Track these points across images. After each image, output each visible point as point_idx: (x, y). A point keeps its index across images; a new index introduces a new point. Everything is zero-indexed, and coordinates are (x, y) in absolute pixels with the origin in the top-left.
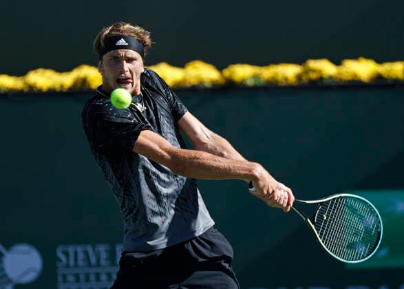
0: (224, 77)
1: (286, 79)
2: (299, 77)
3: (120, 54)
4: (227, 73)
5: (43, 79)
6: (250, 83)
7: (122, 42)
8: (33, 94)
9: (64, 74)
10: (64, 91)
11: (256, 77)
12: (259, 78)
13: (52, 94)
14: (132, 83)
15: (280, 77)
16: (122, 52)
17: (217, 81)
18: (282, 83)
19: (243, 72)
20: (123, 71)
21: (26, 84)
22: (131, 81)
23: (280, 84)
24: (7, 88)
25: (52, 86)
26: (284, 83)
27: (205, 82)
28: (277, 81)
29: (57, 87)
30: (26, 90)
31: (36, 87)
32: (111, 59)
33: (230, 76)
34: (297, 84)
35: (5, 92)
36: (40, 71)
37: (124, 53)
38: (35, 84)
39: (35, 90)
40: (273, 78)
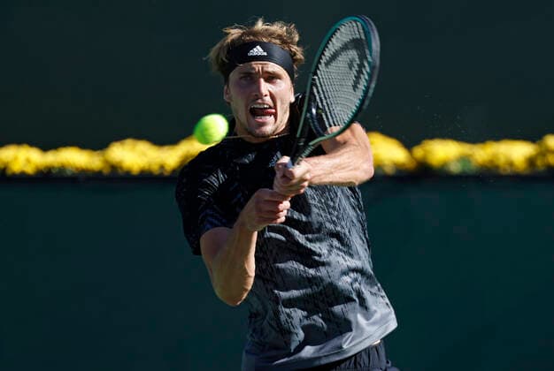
0: (415, 159)
1: (511, 164)
2: (531, 162)
3: (254, 69)
4: (419, 152)
5: (133, 155)
6: (455, 168)
7: (258, 51)
8: (117, 178)
9: (166, 148)
10: (166, 174)
11: (464, 159)
12: (469, 162)
13: (146, 178)
14: (275, 115)
15: (501, 161)
16: (257, 66)
17: (403, 165)
18: (505, 170)
19: (444, 152)
20: (259, 96)
21: (106, 162)
22: (274, 111)
23: (502, 172)
24: (77, 169)
25: (147, 167)
26: (509, 171)
27: (384, 165)
28: (497, 167)
29: (155, 168)
30: (106, 171)
31: (121, 168)
32: (241, 78)
33: (425, 157)
34: (528, 172)
35: (74, 174)
36: (129, 142)
37: (260, 66)
38: (120, 162)
39: (120, 171)
40: (491, 161)
